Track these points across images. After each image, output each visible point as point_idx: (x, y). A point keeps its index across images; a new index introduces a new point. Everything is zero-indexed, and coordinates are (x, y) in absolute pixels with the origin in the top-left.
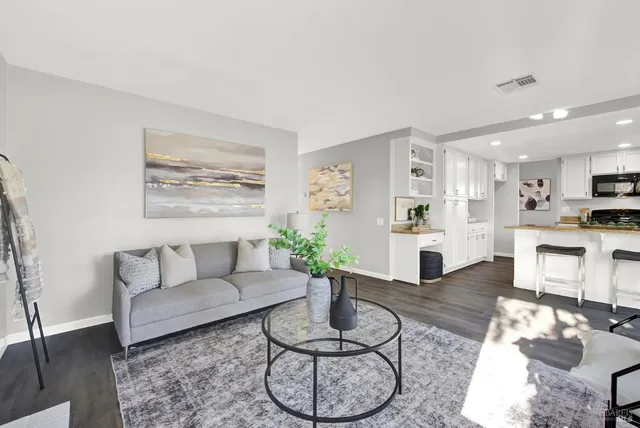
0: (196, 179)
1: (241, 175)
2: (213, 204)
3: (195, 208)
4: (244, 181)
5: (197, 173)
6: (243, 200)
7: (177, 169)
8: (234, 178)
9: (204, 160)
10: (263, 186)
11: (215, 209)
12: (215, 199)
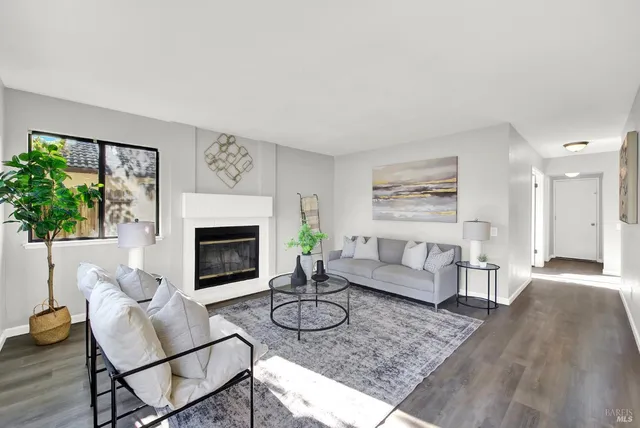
0: (397, 194)
1: (431, 186)
2: (408, 211)
3: (396, 214)
4: (434, 190)
5: (397, 189)
6: (432, 208)
7: (387, 188)
8: (425, 189)
9: (404, 179)
10: (456, 193)
11: (410, 215)
12: (410, 207)
